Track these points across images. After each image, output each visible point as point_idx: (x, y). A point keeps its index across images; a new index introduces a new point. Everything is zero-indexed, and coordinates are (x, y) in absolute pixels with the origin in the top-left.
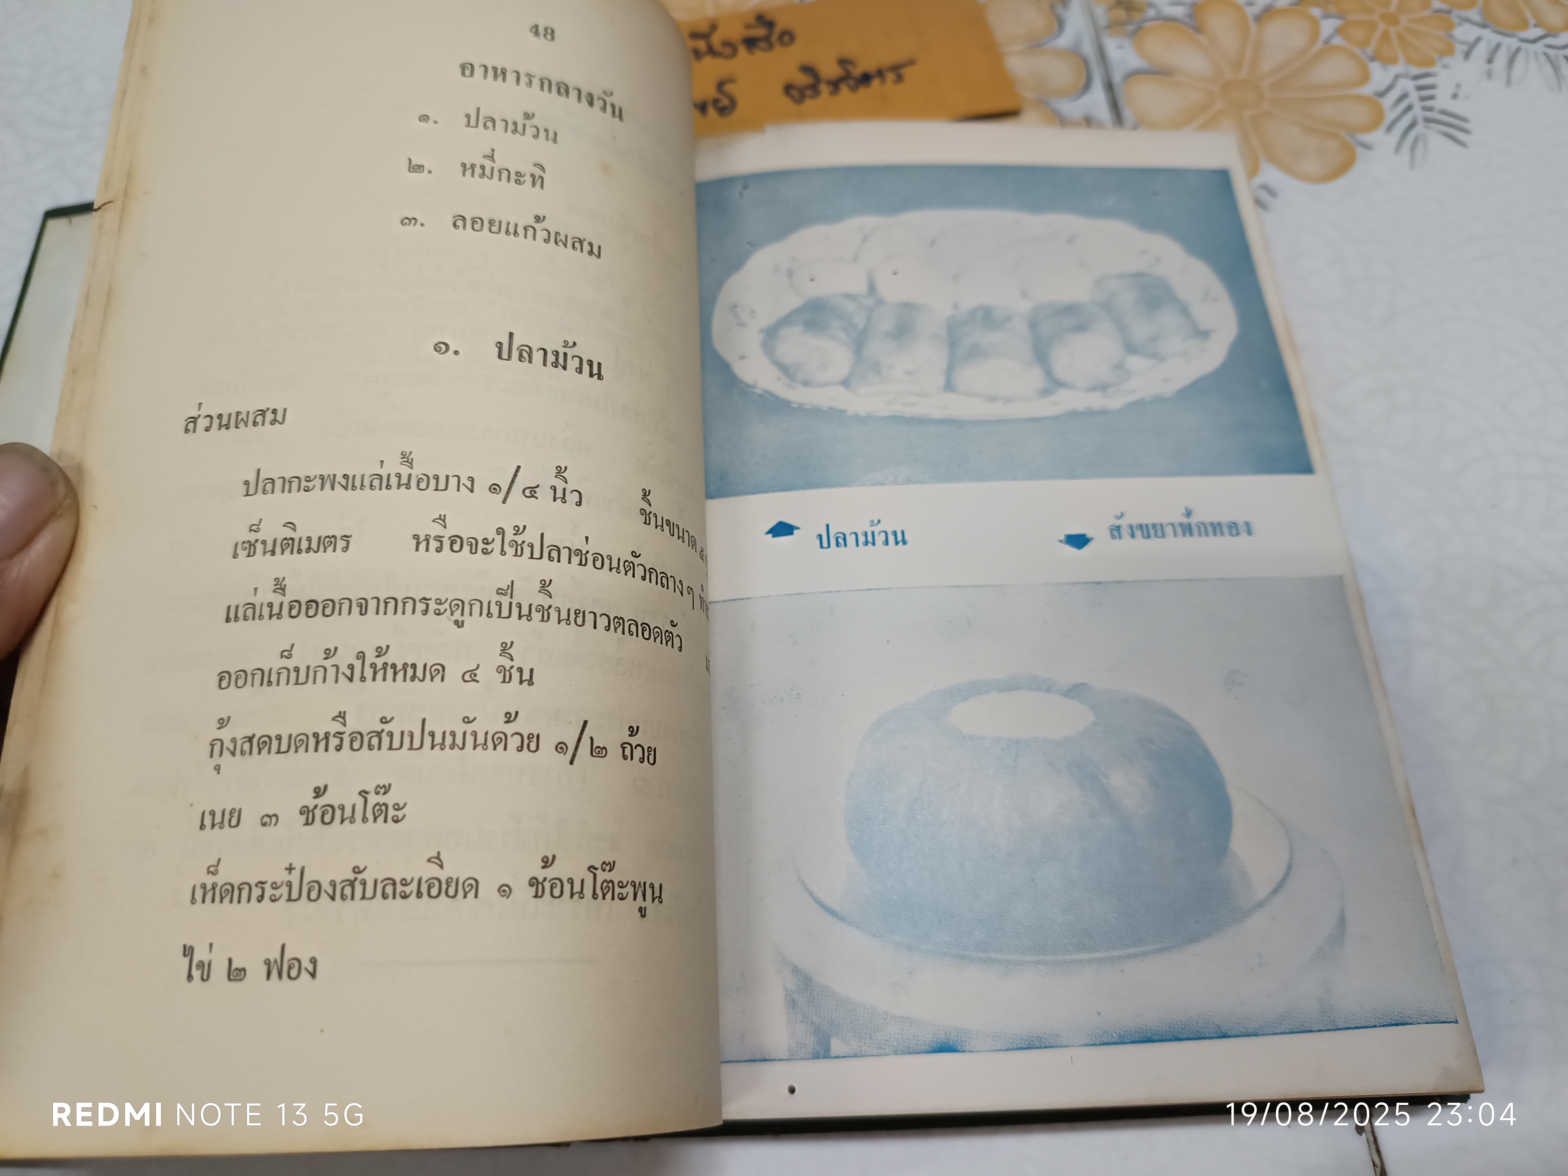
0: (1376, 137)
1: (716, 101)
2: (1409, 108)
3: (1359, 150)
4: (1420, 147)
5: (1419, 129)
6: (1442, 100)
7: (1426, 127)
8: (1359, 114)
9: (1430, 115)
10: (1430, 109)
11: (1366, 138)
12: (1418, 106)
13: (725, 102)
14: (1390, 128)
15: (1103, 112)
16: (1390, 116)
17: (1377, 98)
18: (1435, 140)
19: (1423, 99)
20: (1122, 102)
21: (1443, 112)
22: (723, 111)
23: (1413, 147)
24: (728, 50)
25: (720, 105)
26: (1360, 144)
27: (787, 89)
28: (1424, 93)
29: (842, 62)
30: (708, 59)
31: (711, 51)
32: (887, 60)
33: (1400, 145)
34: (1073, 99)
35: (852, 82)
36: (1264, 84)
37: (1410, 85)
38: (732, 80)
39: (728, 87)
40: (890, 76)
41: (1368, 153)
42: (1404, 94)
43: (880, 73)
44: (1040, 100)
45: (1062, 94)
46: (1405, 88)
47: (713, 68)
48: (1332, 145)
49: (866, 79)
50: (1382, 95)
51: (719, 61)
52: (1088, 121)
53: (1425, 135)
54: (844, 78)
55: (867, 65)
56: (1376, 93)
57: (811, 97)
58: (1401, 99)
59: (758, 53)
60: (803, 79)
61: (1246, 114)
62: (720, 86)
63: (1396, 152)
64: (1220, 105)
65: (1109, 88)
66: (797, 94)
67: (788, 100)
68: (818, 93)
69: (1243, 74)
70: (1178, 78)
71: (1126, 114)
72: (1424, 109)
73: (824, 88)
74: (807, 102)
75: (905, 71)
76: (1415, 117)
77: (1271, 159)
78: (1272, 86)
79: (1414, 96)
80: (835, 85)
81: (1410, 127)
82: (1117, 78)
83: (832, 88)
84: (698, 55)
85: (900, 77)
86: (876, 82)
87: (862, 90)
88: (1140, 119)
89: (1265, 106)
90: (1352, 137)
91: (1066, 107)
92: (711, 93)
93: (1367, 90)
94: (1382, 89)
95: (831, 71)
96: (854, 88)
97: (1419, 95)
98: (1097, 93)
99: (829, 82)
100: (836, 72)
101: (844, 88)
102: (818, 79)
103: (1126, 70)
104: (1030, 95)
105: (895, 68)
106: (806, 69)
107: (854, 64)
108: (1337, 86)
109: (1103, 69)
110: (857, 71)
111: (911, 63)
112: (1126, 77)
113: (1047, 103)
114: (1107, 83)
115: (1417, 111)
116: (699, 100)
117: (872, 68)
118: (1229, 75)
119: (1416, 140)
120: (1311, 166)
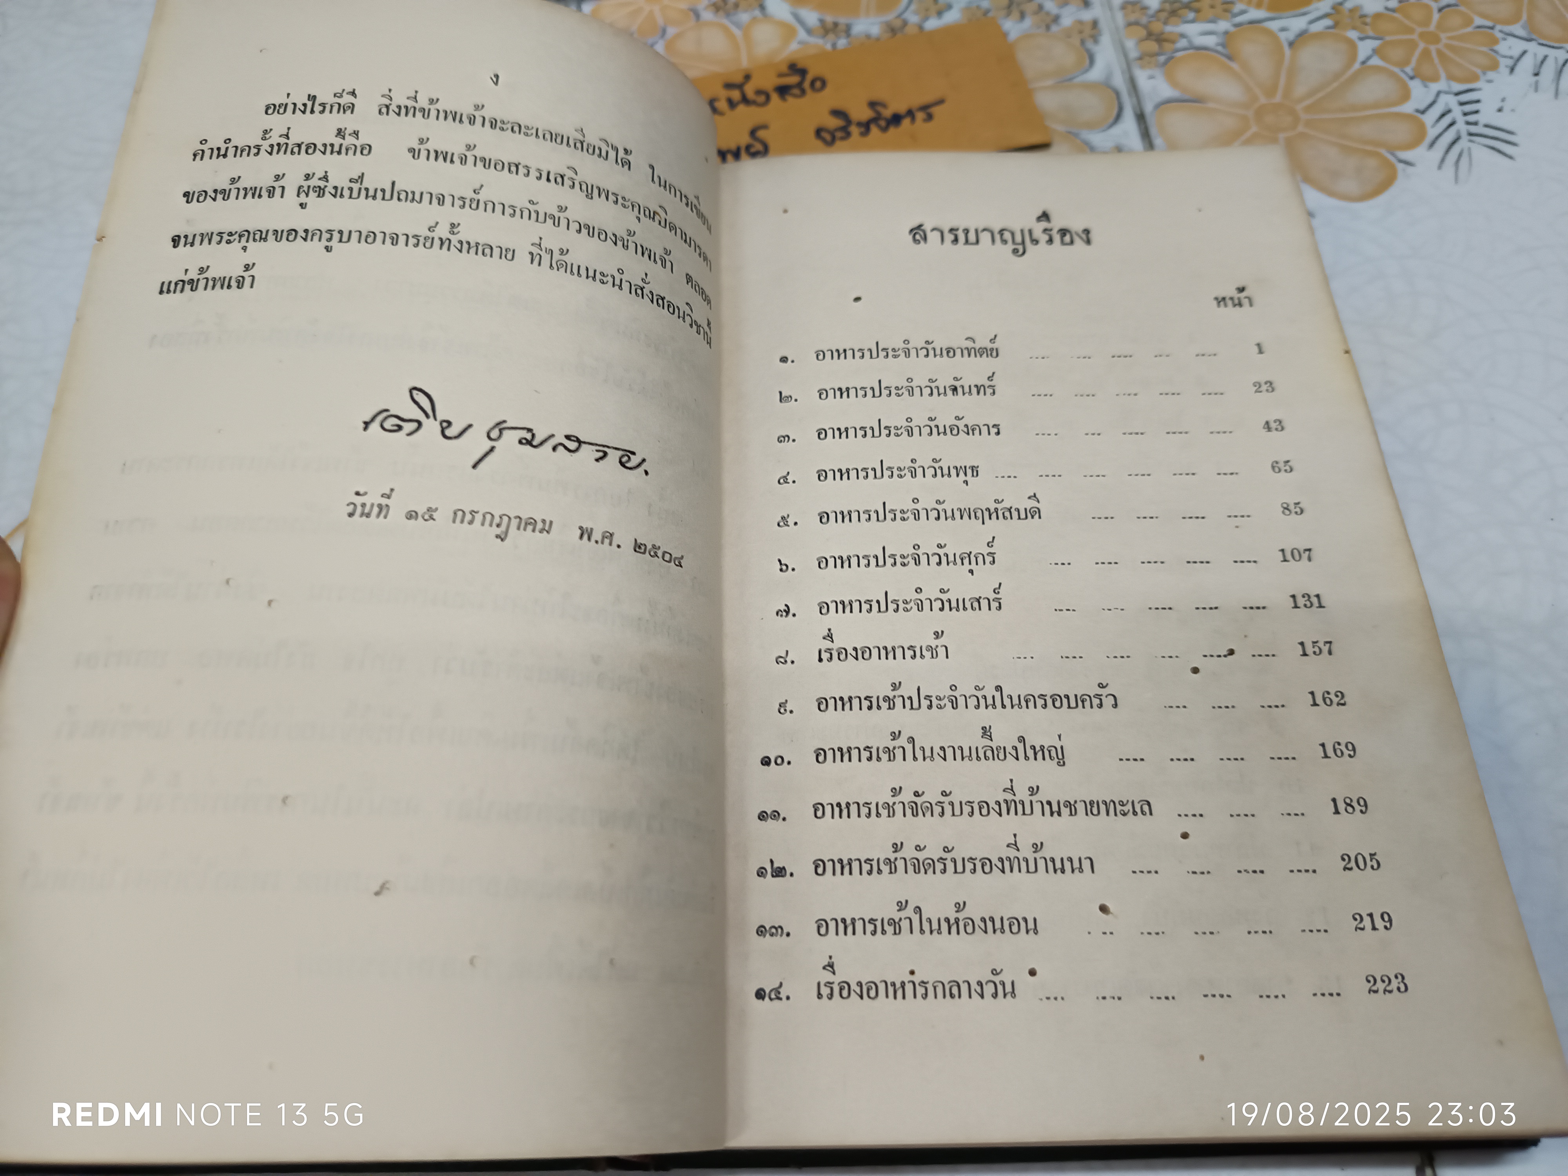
0: (1418, 154)
1: (748, 148)
2: (1452, 124)
3: (1400, 166)
4: (1464, 161)
5: (1464, 143)
6: (1487, 115)
7: (1471, 141)
8: (1399, 132)
9: (1473, 129)
10: (1476, 124)
11: (1404, 155)
12: (1461, 121)
13: (758, 147)
14: (1432, 145)
15: (1134, 140)
16: (1432, 133)
17: (1419, 115)
18: (1479, 153)
19: (1465, 114)
20: (1153, 131)
21: (1486, 126)
22: (754, 155)
23: (1457, 161)
24: (762, 99)
25: (753, 150)
26: (1401, 161)
27: (819, 132)
28: (1468, 108)
29: (872, 105)
30: (742, 108)
31: (745, 100)
32: (916, 100)
33: (1443, 160)
34: (1104, 131)
35: (883, 123)
36: (1299, 107)
37: (1451, 101)
38: (765, 127)
39: (761, 134)
40: (920, 116)
41: (1410, 169)
42: (1447, 109)
43: (910, 113)
44: (1070, 133)
45: (1092, 126)
46: (1447, 104)
47: (747, 116)
48: (1372, 162)
49: (896, 119)
50: (1423, 112)
51: (753, 109)
52: (1119, 149)
53: (1469, 149)
54: (875, 120)
55: (897, 106)
56: (1417, 111)
57: (842, 139)
58: (1443, 115)
59: (790, 99)
60: (834, 123)
61: (1282, 136)
62: (753, 133)
63: (1440, 167)
64: (1254, 129)
65: (1141, 117)
66: (828, 137)
67: (819, 143)
68: (848, 135)
69: (1278, 98)
70: (1211, 105)
71: (1158, 141)
72: (1468, 123)
73: (855, 130)
74: (838, 143)
75: (935, 110)
76: (1458, 132)
77: (1308, 180)
78: (1308, 109)
79: (1457, 112)
80: (866, 127)
81: (1454, 143)
82: (1148, 108)
83: (863, 130)
84: (732, 104)
85: (930, 117)
86: (906, 122)
87: (892, 130)
88: (1173, 146)
89: (1301, 128)
90: (1393, 154)
91: (1097, 138)
92: (744, 139)
93: (1408, 108)
94: (1422, 107)
95: (861, 113)
96: (884, 129)
97: (1462, 110)
98: (1129, 123)
99: (859, 124)
100: (866, 114)
101: (874, 130)
102: (849, 122)
103: (1158, 99)
104: (1060, 128)
105: (925, 108)
106: (837, 113)
107: (884, 106)
108: (1376, 105)
109: (1134, 99)
110: (887, 113)
111: (941, 102)
112: (1158, 106)
113: (1076, 135)
114: (1139, 112)
115: (1461, 126)
116: (733, 146)
117: (902, 108)
118: (1263, 100)
119: (1460, 155)
120: (1350, 186)
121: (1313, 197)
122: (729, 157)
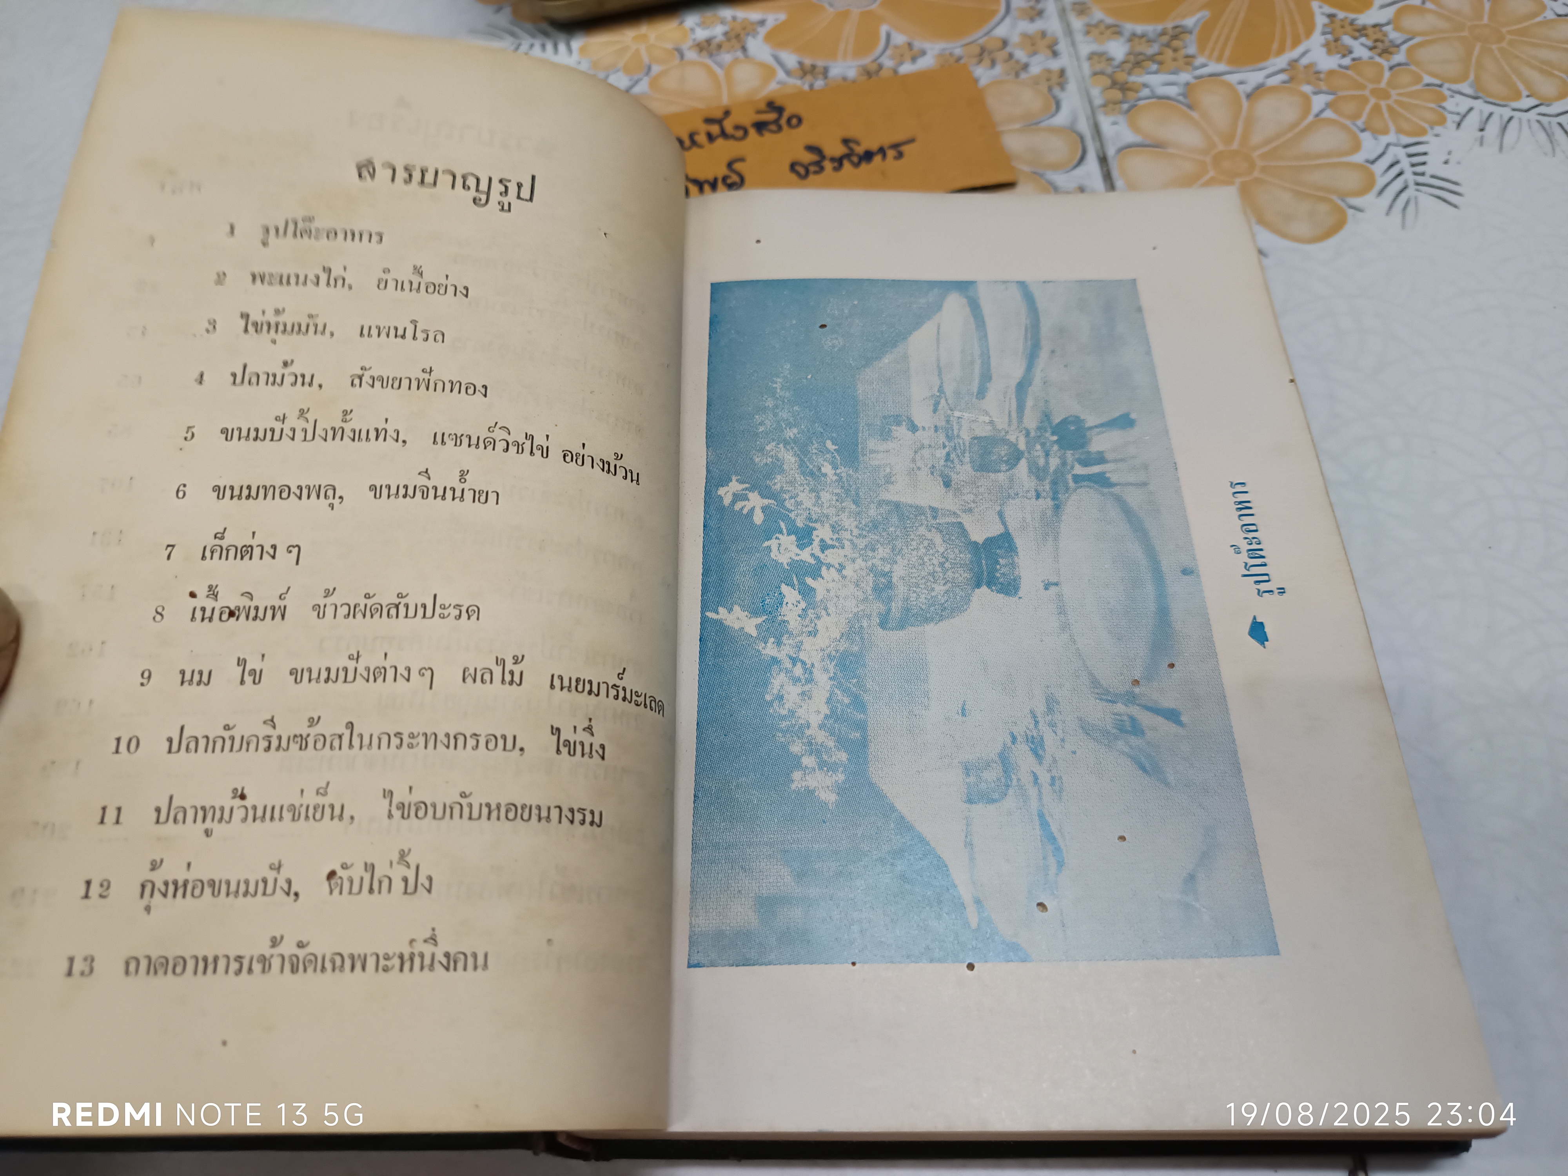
0: (1367, 200)
1: (724, 179)
2: (1400, 174)
3: (1350, 212)
4: (1411, 208)
5: (1410, 192)
6: (1434, 166)
7: (1417, 190)
8: (1350, 180)
9: (1420, 179)
10: (1423, 174)
11: (1354, 201)
12: (1409, 171)
13: (735, 178)
14: (1381, 192)
15: (1096, 181)
16: (1381, 182)
17: (1369, 165)
18: (1426, 201)
19: (1413, 165)
20: (1115, 173)
21: (1433, 177)
22: (731, 186)
23: (1405, 208)
24: (740, 133)
25: (729, 181)
26: (1351, 207)
27: (793, 167)
28: (1415, 160)
29: (846, 142)
30: (720, 141)
31: (724, 134)
32: (887, 140)
33: (1391, 207)
34: (1068, 172)
35: (855, 159)
36: (1256, 154)
37: (1401, 153)
38: (741, 160)
39: (737, 166)
40: (891, 153)
41: (1359, 214)
42: (1395, 160)
43: (882, 151)
44: (1035, 173)
45: (1056, 167)
46: (1395, 155)
47: (724, 149)
48: (1323, 208)
49: (868, 156)
50: (1373, 162)
51: (731, 143)
52: (1082, 189)
53: (1416, 198)
54: (848, 156)
55: (870, 143)
56: (1367, 161)
57: (816, 173)
58: (1392, 166)
59: (768, 136)
60: (808, 158)
61: (1238, 180)
62: (730, 165)
63: (1388, 214)
64: (1212, 173)
65: (1103, 160)
66: (802, 171)
67: (793, 177)
68: (822, 169)
69: (1235, 146)
70: (1170, 150)
71: (1119, 183)
72: (1415, 174)
73: (828, 165)
74: (812, 177)
75: (905, 149)
76: (1406, 181)
77: (1262, 221)
78: (1263, 156)
79: (1405, 163)
80: (839, 162)
81: (1401, 191)
82: (1111, 152)
83: (836, 164)
84: (711, 137)
85: (900, 155)
86: (878, 159)
87: (864, 166)
88: (1132, 187)
89: (1256, 174)
90: (1343, 200)
91: (1060, 179)
92: (721, 171)
93: (1359, 158)
94: (1372, 157)
95: (835, 149)
96: (857, 165)
97: (1410, 162)
98: (1092, 164)
99: (833, 160)
100: (839, 150)
101: (846, 164)
102: (823, 157)
103: (1120, 144)
104: (1026, 168)
105: (895, 146)
106: (811, 148)
107: (858, 143)
108: (1328, 155)
109: (1098, 144)
110: (860, 150)
111: (912, 141)
112: (1120, 150)
113: (1042, 176)
114: (1102, 156)
115: (1408, 176)
116: (711, 177)
117: (874, 146)
118: (1221, 147)
119: (1407, 203)
120: (1302, 228)
121: (1266, 238)
122: (707, 187)
